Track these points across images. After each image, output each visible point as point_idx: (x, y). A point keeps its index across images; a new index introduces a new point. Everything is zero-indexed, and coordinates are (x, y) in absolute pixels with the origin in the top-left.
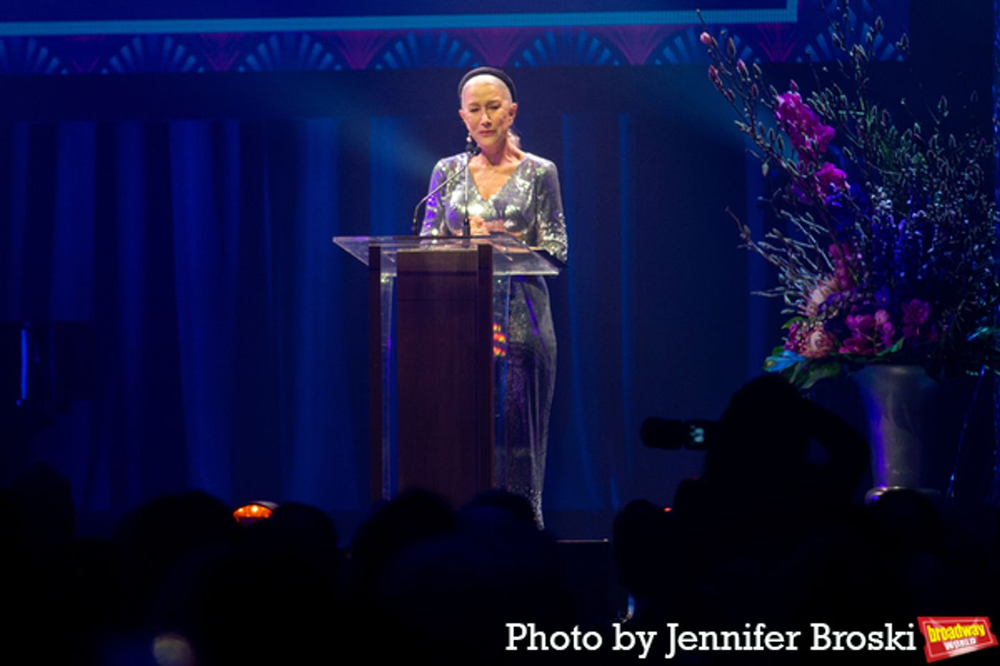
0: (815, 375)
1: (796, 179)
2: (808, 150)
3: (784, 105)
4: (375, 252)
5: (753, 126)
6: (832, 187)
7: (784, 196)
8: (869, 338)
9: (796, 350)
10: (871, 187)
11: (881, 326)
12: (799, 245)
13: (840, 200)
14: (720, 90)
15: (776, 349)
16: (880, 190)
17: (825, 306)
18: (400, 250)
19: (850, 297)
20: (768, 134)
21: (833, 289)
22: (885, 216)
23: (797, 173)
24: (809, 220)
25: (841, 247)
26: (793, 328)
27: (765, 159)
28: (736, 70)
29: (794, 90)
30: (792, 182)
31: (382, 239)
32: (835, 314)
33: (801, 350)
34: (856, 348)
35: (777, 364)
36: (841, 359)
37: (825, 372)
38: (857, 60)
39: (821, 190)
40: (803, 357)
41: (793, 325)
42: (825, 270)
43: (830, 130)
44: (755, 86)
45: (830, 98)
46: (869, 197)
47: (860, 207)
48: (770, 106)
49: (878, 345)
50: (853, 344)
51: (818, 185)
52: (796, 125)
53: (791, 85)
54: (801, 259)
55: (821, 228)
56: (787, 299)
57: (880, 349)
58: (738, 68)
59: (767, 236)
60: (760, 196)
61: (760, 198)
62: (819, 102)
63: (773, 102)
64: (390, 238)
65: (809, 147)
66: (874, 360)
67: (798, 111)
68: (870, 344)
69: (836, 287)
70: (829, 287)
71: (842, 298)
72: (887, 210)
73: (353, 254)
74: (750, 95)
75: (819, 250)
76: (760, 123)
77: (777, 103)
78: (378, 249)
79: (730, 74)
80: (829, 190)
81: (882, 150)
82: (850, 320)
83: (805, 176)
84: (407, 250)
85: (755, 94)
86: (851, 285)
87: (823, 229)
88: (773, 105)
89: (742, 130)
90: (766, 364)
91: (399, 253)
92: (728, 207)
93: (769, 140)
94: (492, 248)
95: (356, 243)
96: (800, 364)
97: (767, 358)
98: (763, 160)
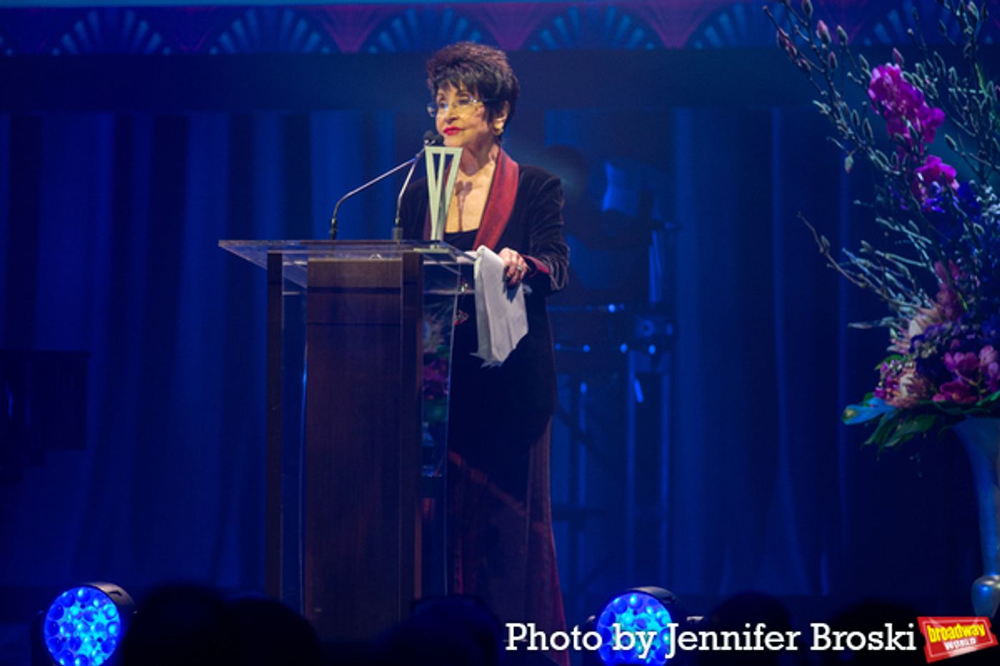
0: (907, 429)
1: (889, 177)
2: (905, 138)
3: (880, 81)
4: (275, 260)
5: (834, 107)
6: (935, 188)
8: (971, 382)
9: (883, 396)
10: (976, 186)
11: (987, 367)
12: (902, 263)
13: (942, 203)
15: (867, 395)
16: (988, 190)
17: (920, 340)
18: (312, 259)
19: (952, 330)
20: (852, 115)
21: (934, 320)
23: (888, 168)
24: (916, 232)
25: (947, 264)
26: (886, 368)
27: (850, 151)
28: (815, 35)
29: (895, 61)
32: (930, 351)
33: (888, 396)
34: (954, 396)
35: (857, 415)
36: (931, 409)
37: (915, 426)
39: (926, 192)
40: (891, 406)
41: (887, 365)
42: (933, 291)
43: (939, 112)
44: (833, 55)
45: (929, 71)
46: (975, 200)
48: (860, 82)
49: (982, 391)
50: (952, 390)
51: (920, 186)
52: (893, 107)
53: (892, 56)
54: (903, 280)
55: (927, 239)
56: (893, 333)
57: (984, 396)
58: (817, 32)
60: (856, 199)
61: (858, 202)
62: (921, 80)
63: (863, 77)
64: (297, 243)
65: (908, 135)
66: (972, 411)
67: (895, 89)
68: (973, 390)
69: (939, 317)
70: (929, 317)
71: (942, 330)
74: (824, 66)
75: (932, 269)
76: (844, 104)
77: (868, 78)
78: (280, 257)
79: (806, 38)
80: (932, 191)
82: (949, 358)
83: (898, 173)
84: (320, 259)
85: (833, 66)
86: (957, 314)
87: (929, 242)
88: (862, 80)
89: (822, 112)
90: (845, 414)
91: (310, 263)
92: (800, 213)
93: (853, 125)
94: (421, 257)
95: (250, 248)
96: (886, 416)
97: (848, 408)
98: (847, 152)
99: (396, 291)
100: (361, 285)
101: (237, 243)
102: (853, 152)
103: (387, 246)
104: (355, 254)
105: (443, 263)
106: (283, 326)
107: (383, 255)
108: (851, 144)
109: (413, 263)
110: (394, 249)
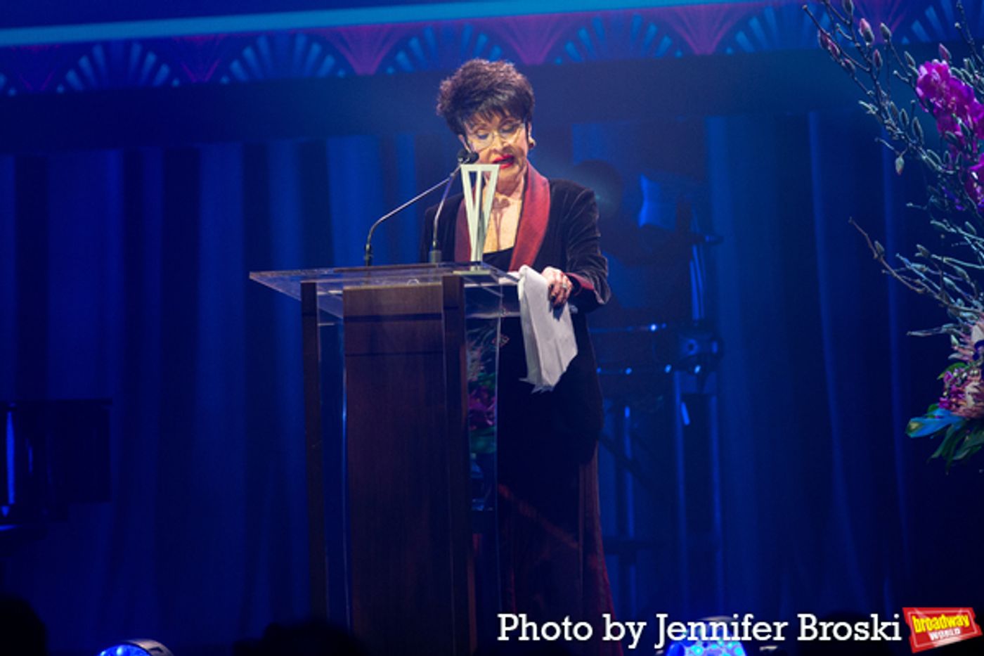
0: (972, 440)
1: (942, 177)
2: (957, 135)
3: (928, 77)
4: (309, 290)
5: (880, 107)
9: (948, 406)
12: (960, 266)
14: (835, 59)
17: (981, 346)
18: (347, 288)
20: (900, 114)
23: (940, 169)
27: (901, 152)
28: (858, 33)
29: (941, 57)
30: (935, 180)
31: (321, 271)
33: (955, 406)
35: (922, 427)
40: (957, 416)
41: (947, 374)
44: (878, 52)
45: (978, 65)
48: (907, 80)
51: (975, 185)
52: (942, 104)
53: (939, 52)
54: (962, 284)
56: (954, 340)
58: (860, 30)
59: (916, 255)
60: (908, 201)
63: (910, 75)
64: (331, 271)
65: (959, 133)
67: (944, 86)
74: (869, 65)
76: (892, 103)
77: (916, 76)
78: (314, 286)
83: (951, 172)
85: (878, 64)
88: (909, 78)
89: (868, 112)
90: (910, 427)
91: (345, 292)
92: (851, 218)
93: (903, 124)
94: (462, 280)
95: (283, 279)
96: (952, 427)
97: (912, 420)
98: (897, 153)
99: (438, 316)
100: (401, 313)
101: (269, 274)
102: (904, 152)
103: (425, 270)
104: (393, 280)
105: (484, 285)
106: (320, 360)
107: (422, 280)
108: (900, 145)
109: (453, 285)
110: (432, 273)
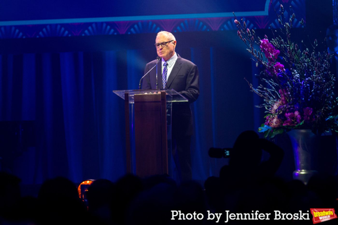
0: (275, 133)
1: (267, 68)
2: (271, 58)
3: (263, 43)
4: (127, 95)
5: (252, 50)
6: (279, 70)
7: (264, 74)
8: (293, 120)
9: (269, 125)
10: (292, 70)
11: (297, 116)
12: (269, 90)
13: (282, 74)
14: (241, 39)
15: (262, 125)
16: (295, 71)
17: (278, 110)
18: (135, 94)
19: (286, 107)
21: (280, 104)
22: (297, 79)
23: (267, 66)
24: (272, 81)
25: (283, 90)
26: (267, 117)
27: (257, 62)
28: (247, 32)
29: (266, 38)
30: (266, 69)
31: (129, 91)
32: (281, 112)
33: (270, 125)
34: (288, 124)
35: (262, 130)
36: (284, 128)
37: (278, 132)
38: (286, 28)
39: (276, 72)
40: (271, 127)
41: (267, 116)
42: (278, 98)
43: (278, 51)
44: (253, 37)
45: (278, 41)
46: (292, 73)
47: (289, 76)
48: (258, 44)
49: (296, 122)
50: (287, 122)
51: (275, 70)
52: (267, 50)
53: (265, 37)
54: (269, 95)
55: (276, 84)
56: (266, 108)
57: (296, 124)
58: (247, 31)
59: (258, 87)
60: (255, 74)
62: (274, 42)
63: (259, 42)
64: (132, 90)
65: (271, 57)
66: (294, 128)
67: (267, 45)
68: (293, 122)
69: (281, 104)
70: (279, 104)
71: (284, 107)
72: (298, 78)
73: (120, 96)
74: (251, 40)
75: (276, 92)
76: (255, 49)
77: (261, 42)
78: (128, 94)
79: (244, 33)
80: (278, 71)
81: (296, 57)
82: (286, 114)
83: (270, 67)
84: (137, 94)
85: (253, 40)
86: (286, 103)
87: (277, 84)
88: (259, 43)
89: (249, 52)
90: (259, 130)
92: (245, 78)
93: (258, 55)
96: (270, 129)
97: (259, 128)
98: (256, 62)
99: (160, 102)
101: (117, 91)
106: (129, 112)
